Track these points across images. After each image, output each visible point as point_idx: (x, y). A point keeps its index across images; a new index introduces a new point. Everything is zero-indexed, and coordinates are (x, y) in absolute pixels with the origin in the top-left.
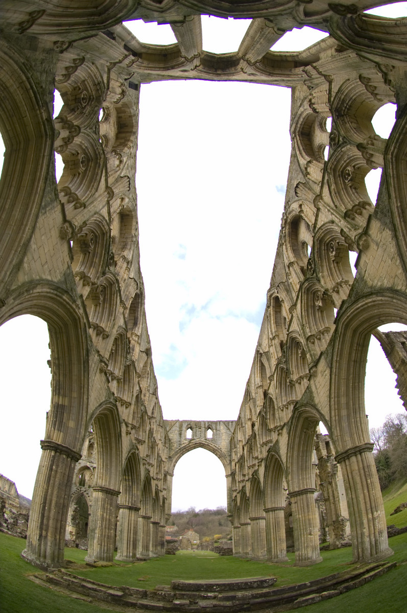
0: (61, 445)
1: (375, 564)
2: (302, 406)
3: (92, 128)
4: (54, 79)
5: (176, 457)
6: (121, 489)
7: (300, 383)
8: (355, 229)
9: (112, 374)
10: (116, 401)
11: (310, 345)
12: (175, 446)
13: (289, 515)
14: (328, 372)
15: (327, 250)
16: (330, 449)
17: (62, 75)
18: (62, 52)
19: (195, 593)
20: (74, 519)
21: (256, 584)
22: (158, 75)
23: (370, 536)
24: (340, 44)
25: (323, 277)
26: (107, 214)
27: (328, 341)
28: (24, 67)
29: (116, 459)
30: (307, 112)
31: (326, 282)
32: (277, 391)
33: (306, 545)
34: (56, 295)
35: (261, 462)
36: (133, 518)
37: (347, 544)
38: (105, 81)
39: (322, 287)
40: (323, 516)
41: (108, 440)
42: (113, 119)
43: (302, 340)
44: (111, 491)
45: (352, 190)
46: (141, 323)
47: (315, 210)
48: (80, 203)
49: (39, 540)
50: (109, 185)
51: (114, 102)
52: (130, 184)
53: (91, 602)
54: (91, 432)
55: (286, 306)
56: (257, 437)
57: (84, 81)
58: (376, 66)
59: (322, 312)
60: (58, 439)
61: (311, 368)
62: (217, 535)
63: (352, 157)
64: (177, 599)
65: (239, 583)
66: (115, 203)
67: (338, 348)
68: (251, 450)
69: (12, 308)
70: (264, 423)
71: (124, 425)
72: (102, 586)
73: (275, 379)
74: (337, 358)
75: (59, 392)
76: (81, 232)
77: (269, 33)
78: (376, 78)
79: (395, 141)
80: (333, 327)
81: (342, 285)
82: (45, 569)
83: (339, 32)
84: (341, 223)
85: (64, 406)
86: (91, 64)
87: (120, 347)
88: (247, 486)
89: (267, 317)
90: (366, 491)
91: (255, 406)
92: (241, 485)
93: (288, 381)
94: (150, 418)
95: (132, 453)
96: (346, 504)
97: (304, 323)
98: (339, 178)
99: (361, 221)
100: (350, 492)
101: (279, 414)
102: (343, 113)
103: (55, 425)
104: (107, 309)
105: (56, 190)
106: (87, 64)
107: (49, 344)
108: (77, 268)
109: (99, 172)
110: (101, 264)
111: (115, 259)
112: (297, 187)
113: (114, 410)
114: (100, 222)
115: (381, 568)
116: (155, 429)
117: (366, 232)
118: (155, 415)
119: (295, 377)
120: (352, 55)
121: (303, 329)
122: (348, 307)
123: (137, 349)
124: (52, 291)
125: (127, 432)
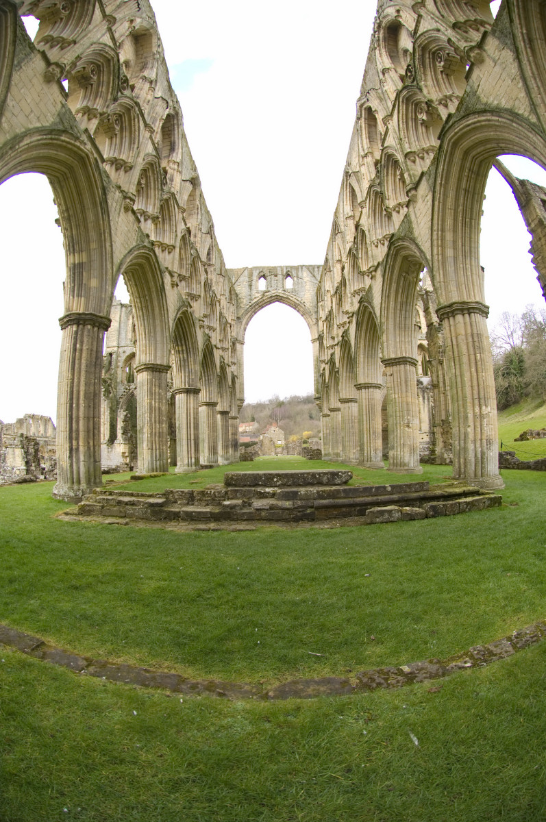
0: (83, 314)
2: (400, 239)
5: (246, 318)
7: (398, 211)
8: (465, 41)
9: (144, 213)
10: (154, 246)
11: (409, 163)
14: (430, 197)
15: (433, 59)
25: (426, 86)
26: (110, 40)
29: (161, 321)
31: (430, 92)
32: (370, 221)
33: (402, 442)
36: (192, 407)
39: (425, 97)
41: (147, 298)
43: (400, 157)
44: (158, 367)
46: (180, 147)
47: (416, 16)
48: (67, 43)
49: (70, 458)
50: (107, 14)
52: (139, 5)
55: (380, 116)
56: (348, 284)
59: (427, 127)
60: (79, 307)
61: (410, 190)
66: (121, 27)
68: (340, 302)
70: (355, 265)
71: (167, 274)
73: (367, 205)
75: (74, 250)
76: (76, 66)
81: (452, 99)
84: (449, 32)
85: (82, 264)
87: (152, 178)
88: (336, 353)
91: (345, 241)
93: (384, 209)
94: (205, 264)
95: (183, 312)
97: (402, 137)
99: (474, 35)
101: (372, 250)
103: (74, 291)
104: (127, 138)
107: (54, 200)
108: (77, 104)
109: (90, 8)
110: (110, 91)
111: (130, 84)
113: (151, 256)
114: (100, 50)
116: (214, 280)
117: (480, 46)
118: (213, 261)
119: (391, 203)
121: (400, 144)
123: (178, 179)
125: (172, 284)
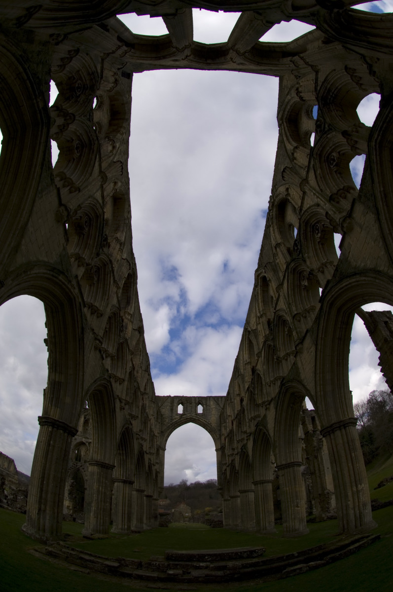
0: (58, 421)
1: (360, 536)
2: (289, 381)
3: (86, 116)
4: (50, 70)
5: (168, 432)
6: (116, 463)
7: (287, 360)
8: (339, 212)
9: (106, 351)
10: (110, 378)
11: (296, 322)
12: (167, 421)
13: (277, 488)
14: (313, 349)
15: (313, 232)
16: (316, 424)
17: (58, 66)
18: (57, 44)
19: (187, 563)
20: (70, 493)
21: (246, 554)
22: (150, 64)
23: (354, 508)
24: (326, 36)
25: (309, 258)
26: (100, 197)
27: (314, 319)
28: (21, 59)
29: (111, 434)
30: (294, 100)
31: (312, 262)
32: (265, 367)
33: (293, 517)
34: (53, 276)
35: (250, 435)
36: (127, 492)
37: (332, 516)
38: (99, 71)
39: (308, 267)
40: (309, 490)
41: (102, 415)
42: (106, 107)
43: (289, 319)
44: (107, 465)
45: (337, 175)
46: (134, 302)
47: (301, 193)
48: (75, 188)
49: (38, 514)
50: (102, 170)
51: (108, 91)
52: (122, 169)
53: (88, 573)
54: (86, 409)
55: (273, 285)
56: (246, 412)
57: (78, 71)
58: (361, 58)
59: (307, 291)
60: (55, 415)
61: (298, 345)
62: (208, 508)
63: (337, 143)
64: (170, 569)
65: (229, 553)
66: (109, 187)
67: (323, 326)
68: (239, 424)
69: (11, 289)
70: (252, 399)
71: (117, 401)
72: (99, 557)
73: (263, 355)
74: (322, 335)
75: (56, 369)
76: (76, 214)
77: (257, 25)
78: (362, 69)
79: (379, 129)
80: (318, 306)
81: (327, 265)
82: (45, 543)
83: (326, 26)
84: (327, 206)
85: (61, 382)
86: (86, 55)
87: (114, 325)
88: (236, 459)
89: (255, 296)
90: (350, 464)
91: (243, 382)
92: (231, 459)
93: (275, 358)
94: (143, 394)
95: (126, 428)
96: (331, 477)
97: (291, 302)
98: (324, 164)
99: (346, 205)
100: (334, 465)
101: (266, 389)
102: (328, 101)
103: (52, 401)
104: (101, 290)
105: (52, 175)
106: (81, 55)
107: (46, 323)
108: (72, 249)
109: (94, 157)
110: (95, 245)
111: (109, 241)
112: (284, 171)
113: (108, 386)
114: (94, 205)
115: (365, 540)
116: (147, 405)
117: (350, 215)
118: (148, 391)
119: (282, 354)
120: (338, 47)
121: (289, 307)
122: (332, 287)
123: (130, 327)
124: (49, 272)
125: (120, 408)
